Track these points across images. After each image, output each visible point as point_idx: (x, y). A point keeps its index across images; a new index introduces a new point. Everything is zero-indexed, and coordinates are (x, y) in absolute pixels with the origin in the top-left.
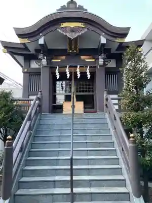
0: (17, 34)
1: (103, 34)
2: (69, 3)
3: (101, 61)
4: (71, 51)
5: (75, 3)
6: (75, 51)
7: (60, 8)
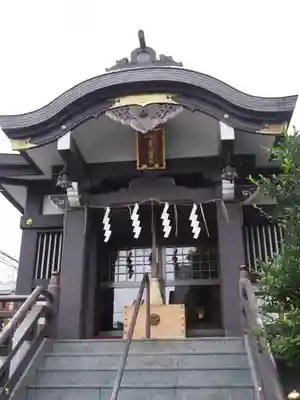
0: (4, 130)
1: (226, 116)
2: (136, 53)
3: (228, 188)
4: (144, 167)
5: (151, 52)
6: (157, 166)
7: (115, 64)
